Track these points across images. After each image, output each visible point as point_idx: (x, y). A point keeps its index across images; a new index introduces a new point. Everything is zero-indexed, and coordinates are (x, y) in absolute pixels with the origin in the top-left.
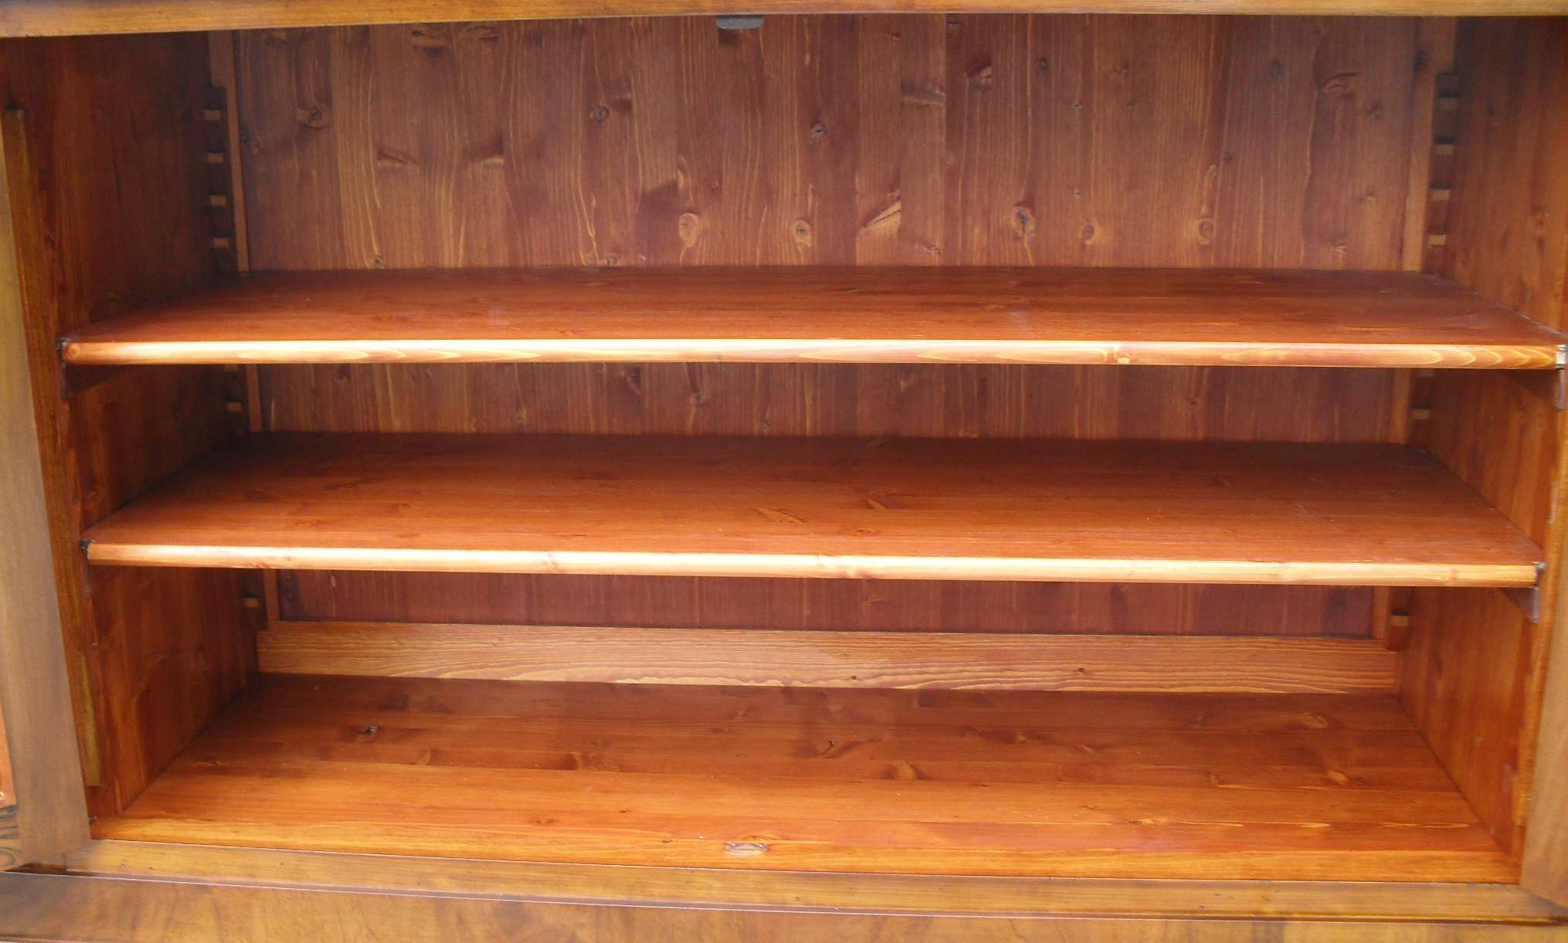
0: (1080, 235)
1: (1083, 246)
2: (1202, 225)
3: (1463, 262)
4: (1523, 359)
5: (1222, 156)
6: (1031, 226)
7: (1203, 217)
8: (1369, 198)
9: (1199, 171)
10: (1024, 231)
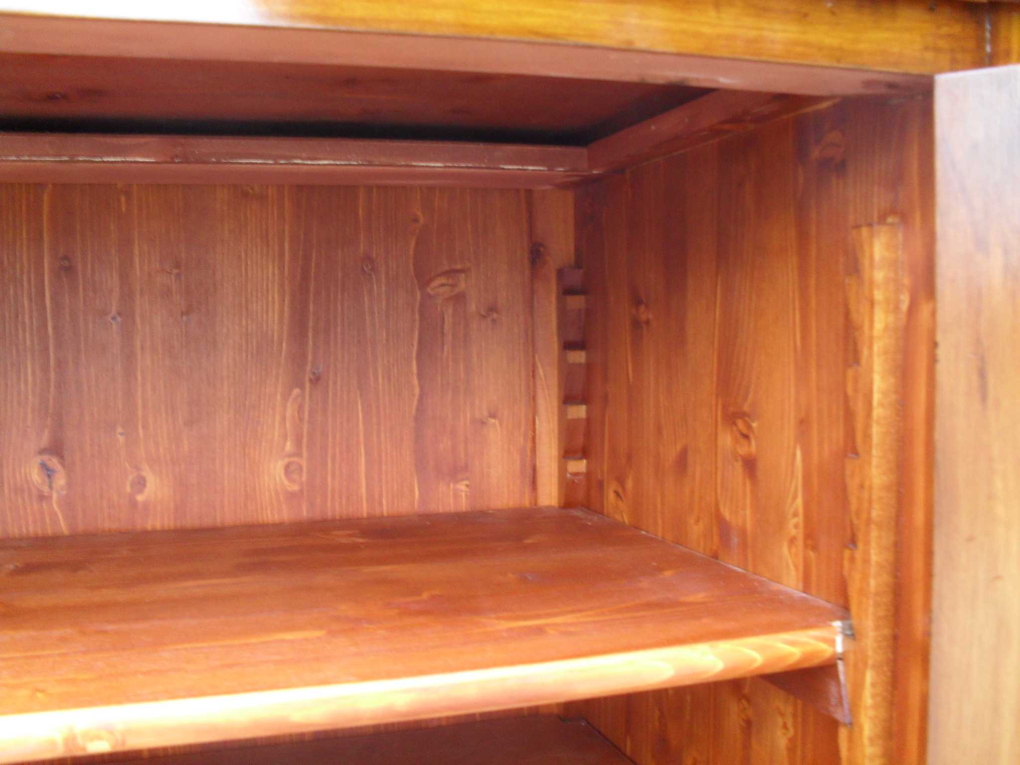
0: (128, 489)
1: (134, 504)
2: (287, 468)
3: (617, 493)
4: (791, 655)
5: (308, 376)
6: (60, 480)
7: (289, 456)
8: (493, 421)
9: (279, 397)
10: (51, 487)
